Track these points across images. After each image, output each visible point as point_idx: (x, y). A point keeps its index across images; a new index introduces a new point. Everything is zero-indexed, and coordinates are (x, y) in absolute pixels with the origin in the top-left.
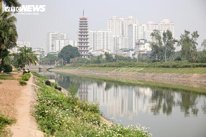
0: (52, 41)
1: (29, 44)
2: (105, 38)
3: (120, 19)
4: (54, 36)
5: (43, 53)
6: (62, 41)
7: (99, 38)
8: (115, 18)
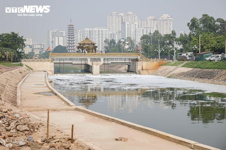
0: (52, 38)
1: (31, 41)
2: (100, 35)
3: (120, 14)
4: (54, 33)
5: (42, 50)
6: (61, 38)
7: (95, 35)
8: (115, 14)
